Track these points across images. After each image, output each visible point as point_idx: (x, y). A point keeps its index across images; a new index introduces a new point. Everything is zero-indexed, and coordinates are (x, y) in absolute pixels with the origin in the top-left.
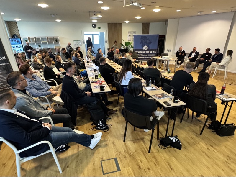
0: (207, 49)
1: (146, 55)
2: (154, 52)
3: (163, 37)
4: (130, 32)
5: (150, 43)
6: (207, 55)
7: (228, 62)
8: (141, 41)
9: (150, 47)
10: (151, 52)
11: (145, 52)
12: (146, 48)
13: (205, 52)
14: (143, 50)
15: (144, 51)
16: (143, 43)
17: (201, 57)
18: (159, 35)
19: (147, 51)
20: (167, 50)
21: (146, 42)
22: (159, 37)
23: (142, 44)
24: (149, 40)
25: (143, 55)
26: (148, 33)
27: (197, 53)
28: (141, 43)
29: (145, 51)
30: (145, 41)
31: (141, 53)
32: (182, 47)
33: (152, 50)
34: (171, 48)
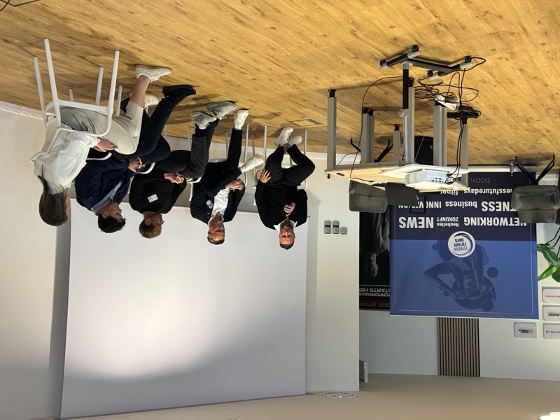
0: (159, 232)
1: (456, 204)
2: (412, 222)
3: (367, 303)
4: (548, 332)
5: (434, 272)
6: (153, 198)
7: (51, 150)
8: (489, 283)
9: (434, 247)
10: (429, 223)
11: (461, 222)
12: (461, 246)
13: (164, 216)
14: (478, 232)
15: (471, 229)
16: (481, 272)
17: (180, 188)
18: (387, 308)
19: (453, 230)
20: (345, 231)
21: (459, 274)
22: (387, 300)
23: (486, 268)
24: (444, 285)
25: (475, 204)
26: (441, 324)
27: (200, 211)
28: (493, 272)
29: (462, 227)
30: (466, 281)
31: (489, 214)
32: (282, 246)
33: (425, 234)
34: (326, 241)
